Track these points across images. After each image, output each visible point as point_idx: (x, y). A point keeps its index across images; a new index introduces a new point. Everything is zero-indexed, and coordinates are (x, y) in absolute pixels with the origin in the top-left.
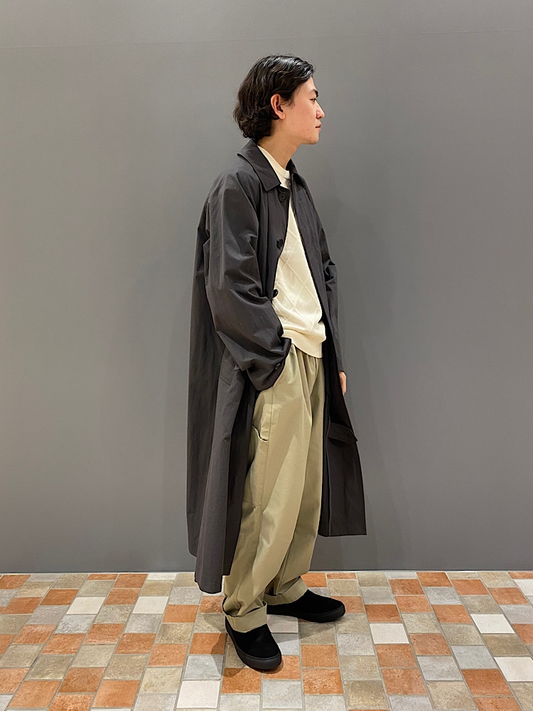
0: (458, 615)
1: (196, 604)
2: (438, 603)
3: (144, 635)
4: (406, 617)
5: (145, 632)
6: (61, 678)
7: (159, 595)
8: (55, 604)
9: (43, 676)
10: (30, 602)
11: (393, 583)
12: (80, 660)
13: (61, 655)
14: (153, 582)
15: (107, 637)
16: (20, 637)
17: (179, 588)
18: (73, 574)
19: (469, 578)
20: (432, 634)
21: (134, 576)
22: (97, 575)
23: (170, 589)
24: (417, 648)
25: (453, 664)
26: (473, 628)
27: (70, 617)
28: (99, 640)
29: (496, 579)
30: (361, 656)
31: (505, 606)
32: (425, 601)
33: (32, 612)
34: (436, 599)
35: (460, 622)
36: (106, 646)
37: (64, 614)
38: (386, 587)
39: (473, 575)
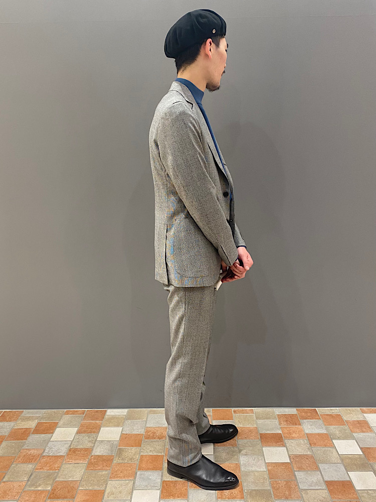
0: (324, 441)
1: (142, 433)
2: (310, 432)
3: (106, 456)
4: (288, 442)
5: (107, 454)
6: (49, 488)
7: (115, 426)
8: (42, 433)
9: (36, 487)
10: (24, 431)
11: (280, 416)
12: (62, 475)
13: (49, 471)
14: (111, 416)
15: (80, 458)
16: (19, 457)
17: (130, 421)
18: (53, 410)
19: (333, 413)
20: (306, 455)
21: (97, 411)
22: (71, 411)
23: (123, 422)
24: (295, 466)
25: (320, 476)
26: (334, 450)
27: (53, 442)
28: (75, 460)
29: (351, 414)
30: (256, 471)
31: (356, 434)
32: (302, 430)
33: (26, 439)
34: (309, 429)
35: (325, 446)
36: (79, 465)
37: (49, 441)
38: (274, 420)
39: (336, 410)
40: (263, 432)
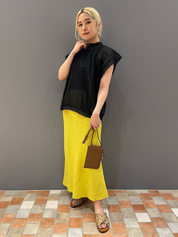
0: (167, 209)
1: (69, 204)
2: (158, 204)
3: (51, 219)
4: (148, 210)
7: (55, 200)
8: (15, 204)
10: (6, 203)
11: (141, 195)
12: (26, 231)
13: (19, 228)
14: (52, 194)
15: (36, 220)
16: (2, 219)
17: (62, 197)
18: (21, 191)
19: (167, 193)
20: (159, 217)
21: (45, 191)
22: (31, 191)
23: (59, 197)
24: (155, 224)
25: (170, 230)
26: (173, 214)
27: (21, 210)
28: (33, 221)
30: (135, 228)
32: (153, 203)
33: (6, 208)
35: (168, 212)
36: (36, 224)
37: (19, 209)
38: (138, 197)
39: (168, 191)
40: (134, 203)
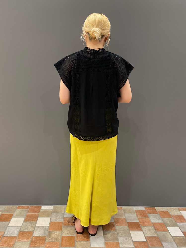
0: (162, 228)
1: (62, 221)
2: (154, 222)
3: (42, 237)
4: (143, 228)
5: (42, 236)
8: (3, 221)
11: (137, 212)
14: (44, 210)
15: (26, 238)
17: (55, 214)
18: (10, 206)
20: (154, 237)
21: (36, 207)
22: (21, 207)
23: (51, 213)
24: (150, 244)
26: (169, 234)
27: (10, 228)
28: (23, 239)
29: (174, 211)
31: (179, 224)
32: (149, 221)
34: (153, 220)
35: (164, 231)
36: (26, 243)
37: (8, 226)
38: (134, 214)
39: (165, 209)
40: (129, 221)
